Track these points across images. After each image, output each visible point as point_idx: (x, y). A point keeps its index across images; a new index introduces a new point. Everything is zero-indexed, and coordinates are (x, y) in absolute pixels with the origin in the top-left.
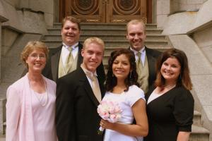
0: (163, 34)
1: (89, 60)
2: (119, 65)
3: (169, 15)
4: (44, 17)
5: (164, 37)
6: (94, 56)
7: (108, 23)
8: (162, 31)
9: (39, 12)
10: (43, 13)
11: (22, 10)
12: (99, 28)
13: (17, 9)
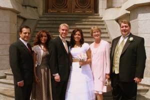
0: (102, 20)
1: (62, 33)
2: (77, 36)
3: (106, 9)
4: (37, 10)
5: (103, 21)
6: (64, 32)
7: (72, 13)
8: (102, 18)
9: (35, 7)
10: (36, 8)
11: (26, 6)
12: (68, 16)
13: (23, 6)
